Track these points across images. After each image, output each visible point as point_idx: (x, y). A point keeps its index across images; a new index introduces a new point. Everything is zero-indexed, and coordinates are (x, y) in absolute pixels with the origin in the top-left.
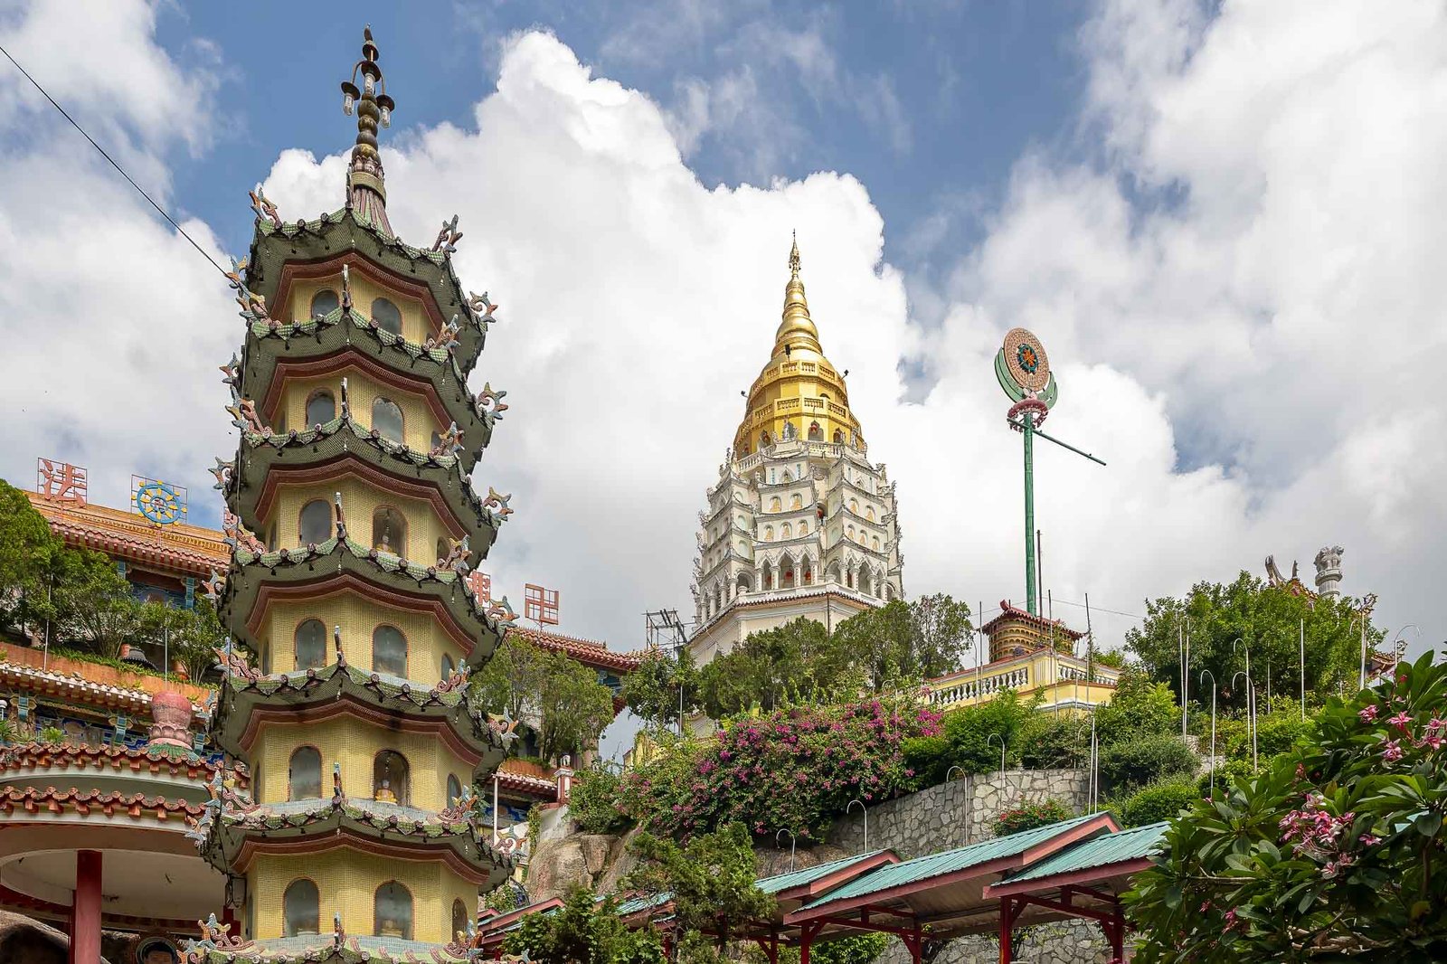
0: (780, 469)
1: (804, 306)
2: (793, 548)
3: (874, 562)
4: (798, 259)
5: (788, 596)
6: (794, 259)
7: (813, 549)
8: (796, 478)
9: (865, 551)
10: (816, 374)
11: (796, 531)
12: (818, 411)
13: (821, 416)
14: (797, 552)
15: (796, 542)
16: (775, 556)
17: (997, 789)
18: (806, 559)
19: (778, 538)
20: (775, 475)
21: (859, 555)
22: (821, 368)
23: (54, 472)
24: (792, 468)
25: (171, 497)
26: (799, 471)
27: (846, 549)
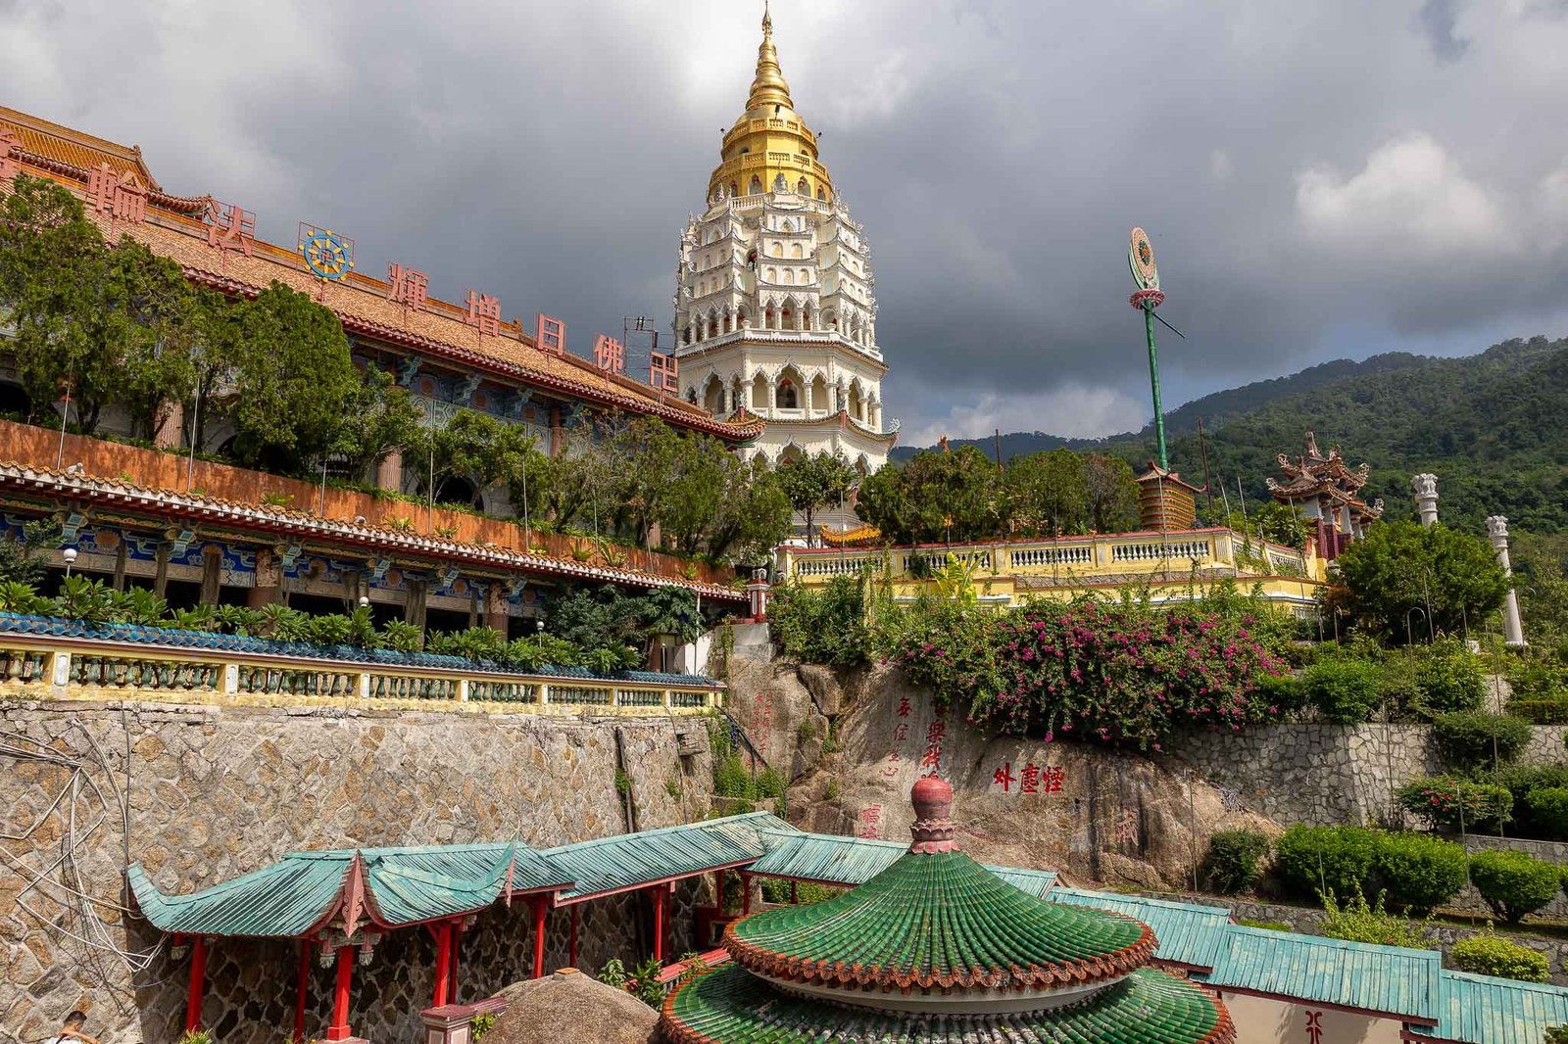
0: (781, 219)
1: (777, 66)
2: (797, 294)
3: (861, 313)
4: (770, 24)
5: (791, 338)
6: (766, 23)
7: (815, 297)
8: (796, 230)
9: (855, 303)
10: (799, 133)
11: (799, 279)
12: (806, 168)
13: (808, 173)
14: (801, 298)
15: (799, 289)
16: (779, 298)
17: (1365, 742)
18: (807, 305)
19: (781, 282)
20: (775, 223)
21: (851, 307)
22: (803, 128)
23: (221, 215)
24: (793, 219)
25: (339, 250)
26: (798, 224)
27: (842, 301)
